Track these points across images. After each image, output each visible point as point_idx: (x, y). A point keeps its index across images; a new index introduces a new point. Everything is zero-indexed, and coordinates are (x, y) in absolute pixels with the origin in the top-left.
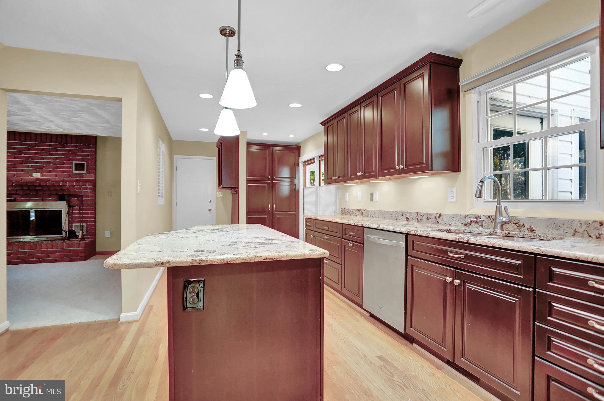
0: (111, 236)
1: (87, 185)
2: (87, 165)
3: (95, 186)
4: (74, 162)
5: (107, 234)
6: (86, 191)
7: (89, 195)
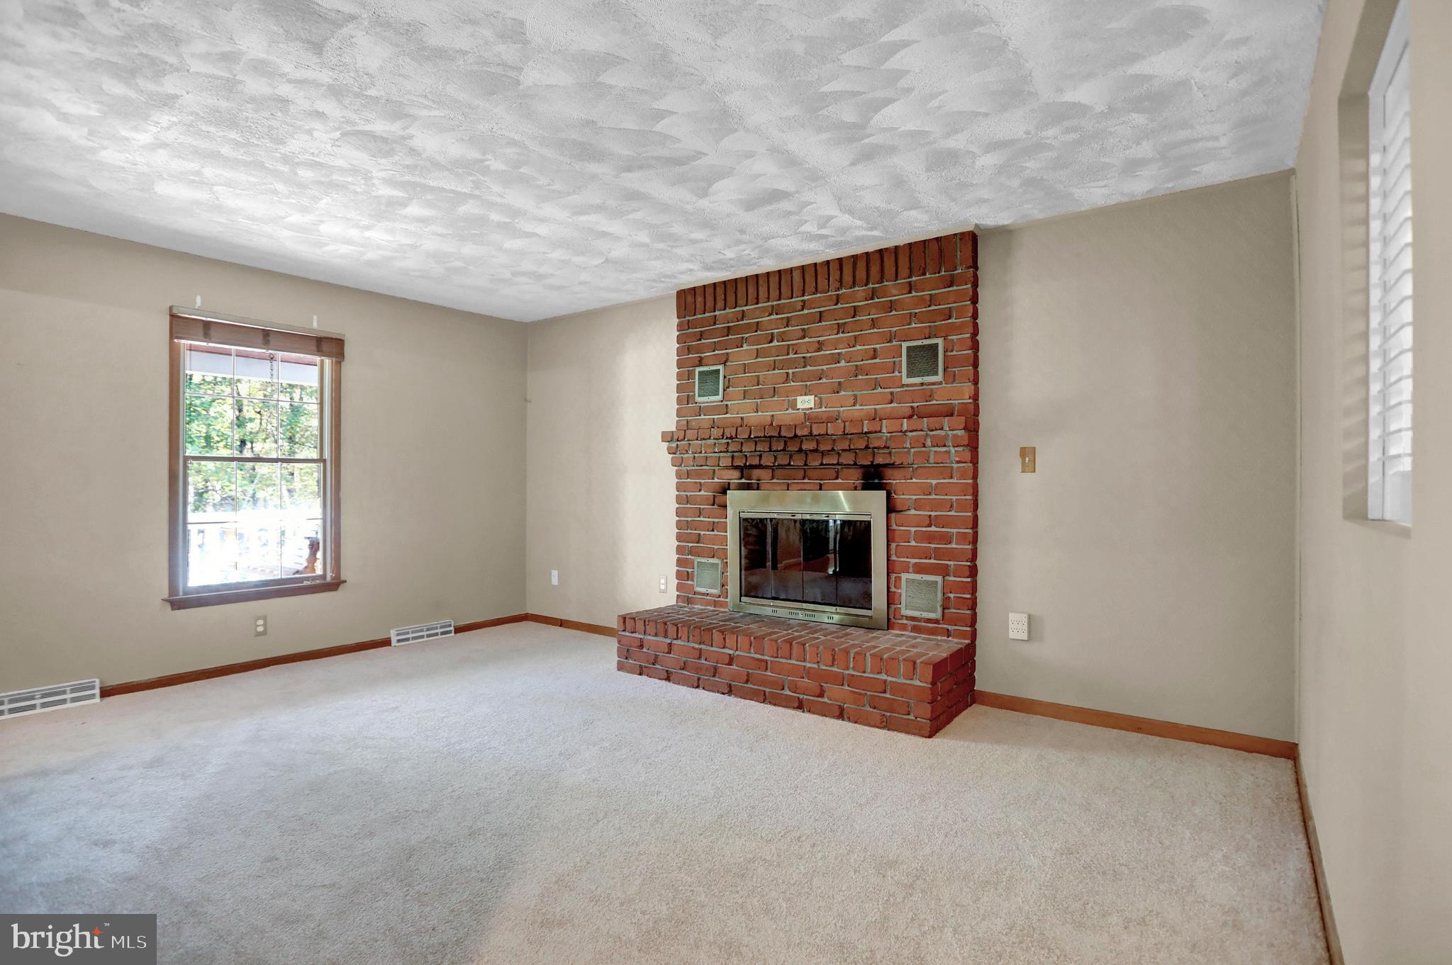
0: (1029, 636)
1: (946, 428)
2: (946, 351)
3: (973, 429)
4: (905, 345)
5: (1017, 627)
6: (944, 449)
7: (955, 465)
